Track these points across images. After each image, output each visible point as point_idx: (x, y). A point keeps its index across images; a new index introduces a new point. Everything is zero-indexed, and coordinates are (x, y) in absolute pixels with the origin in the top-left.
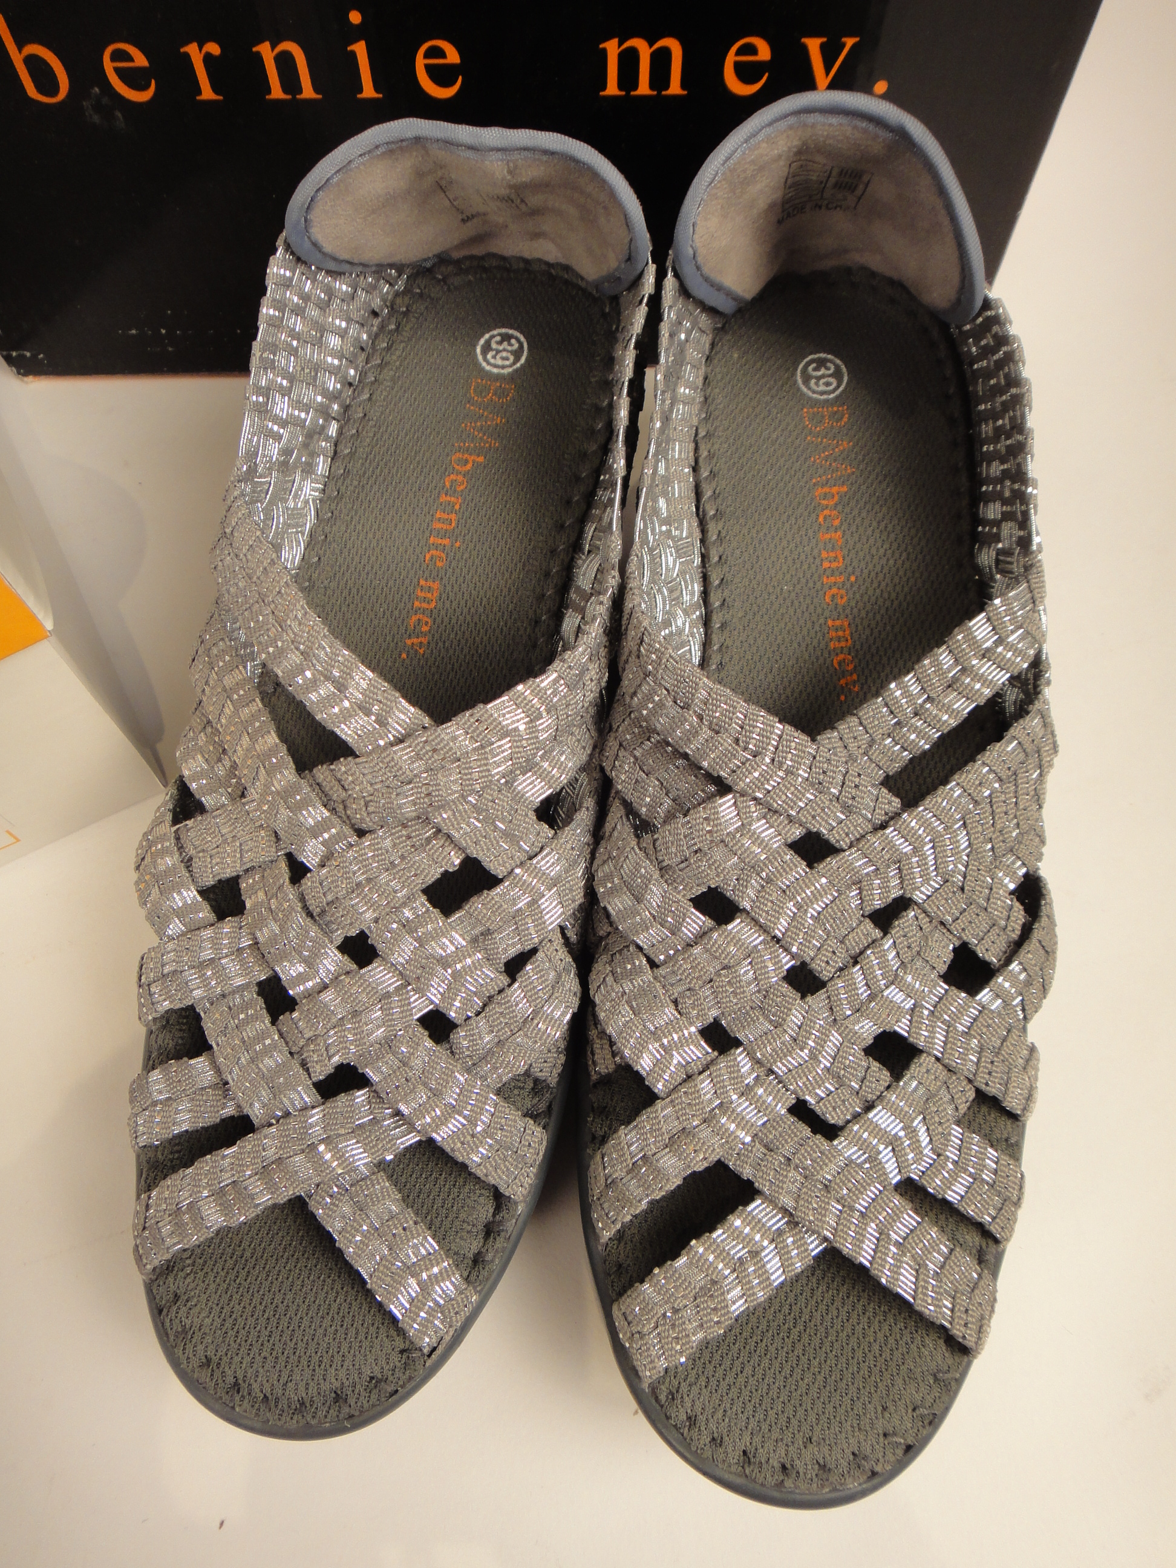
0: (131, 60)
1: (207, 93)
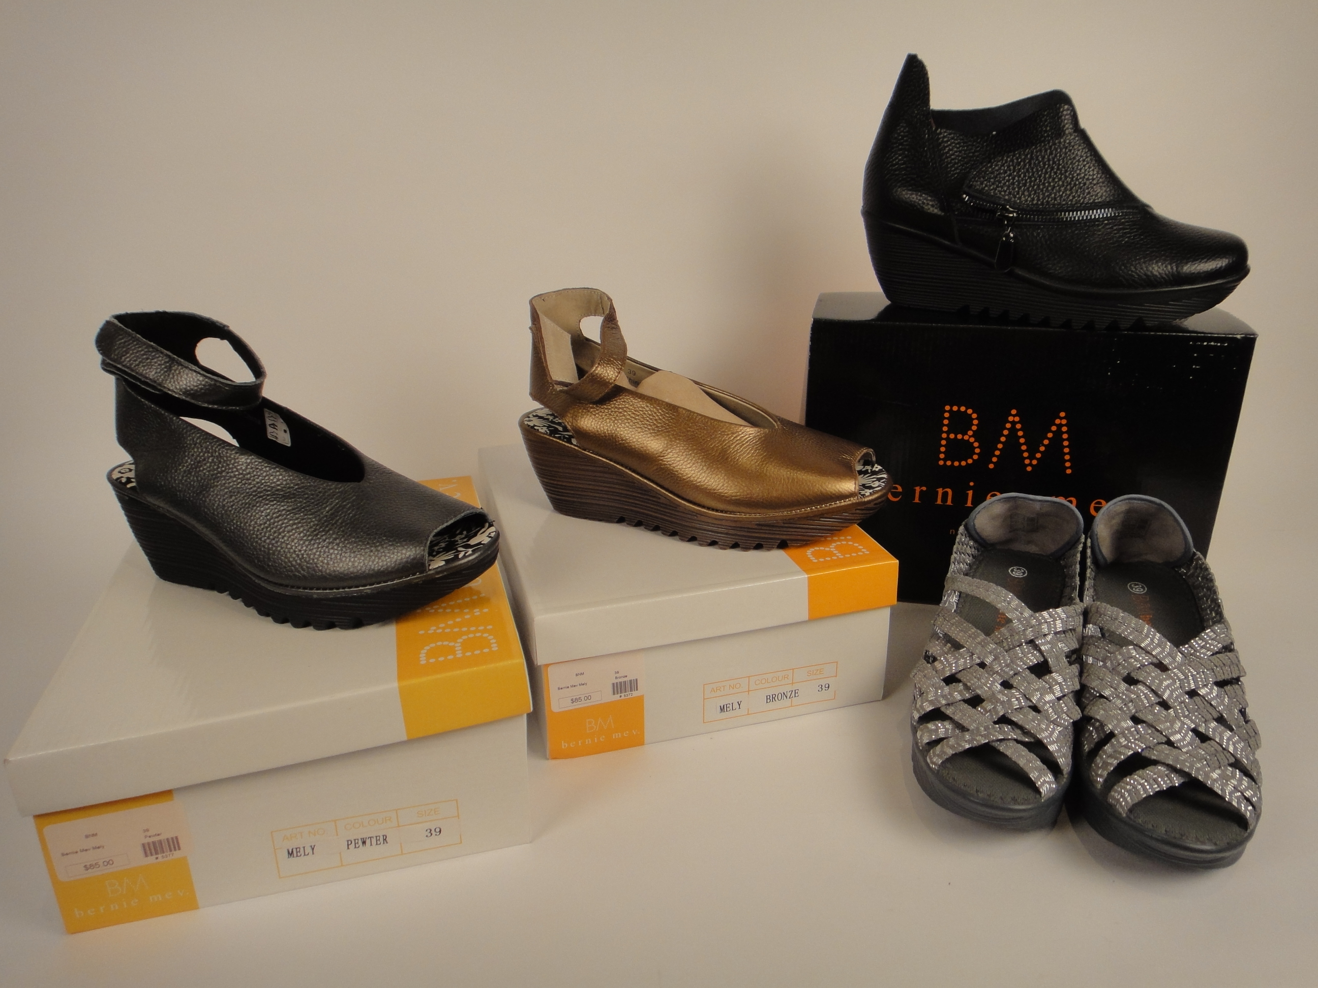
0: (897, 489)
1: (917, 500)
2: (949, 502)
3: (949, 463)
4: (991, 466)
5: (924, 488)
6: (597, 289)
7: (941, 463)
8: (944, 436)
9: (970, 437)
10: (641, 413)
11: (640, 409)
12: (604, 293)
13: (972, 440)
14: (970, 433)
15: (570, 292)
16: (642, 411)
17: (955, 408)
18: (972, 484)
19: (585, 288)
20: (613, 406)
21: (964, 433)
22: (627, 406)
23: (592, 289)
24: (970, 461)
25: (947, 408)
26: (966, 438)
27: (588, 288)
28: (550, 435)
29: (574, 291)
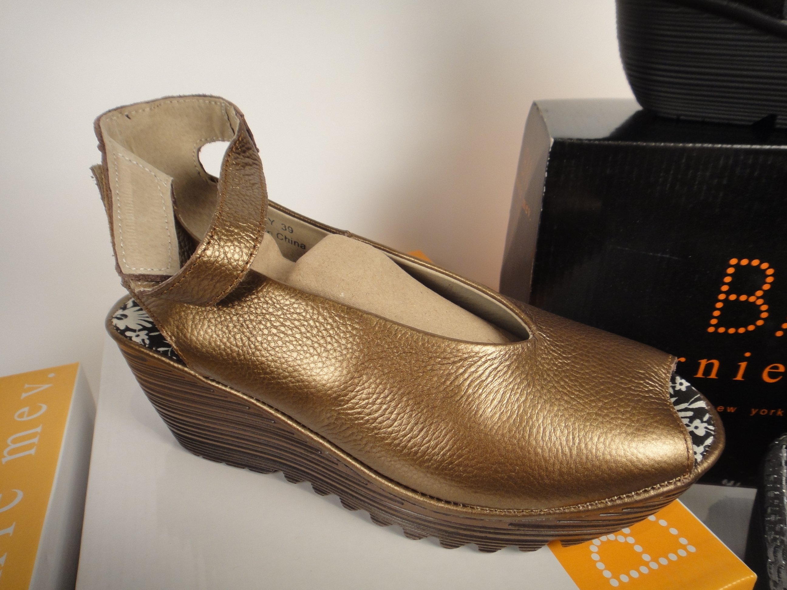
2: (713, 375)
3: (722, 330)
4: (779, 334)
5: (683, 360)
6: (219, 98)
7: (711, 330)
8: (722, 297)
9: (758, 298)
10: (297, 323)
11: (295, 316)
12: (231, 104)
13: (760, 302)
14: (759, 293)
15: (175, 102)
16: (299, 320)
17: (744, 262)
18: (748, 354)
19: (199, 96)
20: (246, 309)
21: (750, 294)
22: (271, 310)
23: (211, 97)
24: (751, 328)
25: (734, 261)
26: (752, 299)
27: (205, 96)
28: (150, 348)
29: (181, 100)
